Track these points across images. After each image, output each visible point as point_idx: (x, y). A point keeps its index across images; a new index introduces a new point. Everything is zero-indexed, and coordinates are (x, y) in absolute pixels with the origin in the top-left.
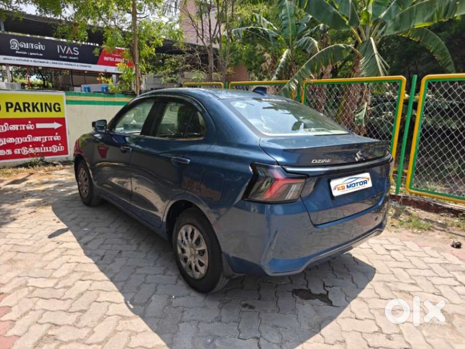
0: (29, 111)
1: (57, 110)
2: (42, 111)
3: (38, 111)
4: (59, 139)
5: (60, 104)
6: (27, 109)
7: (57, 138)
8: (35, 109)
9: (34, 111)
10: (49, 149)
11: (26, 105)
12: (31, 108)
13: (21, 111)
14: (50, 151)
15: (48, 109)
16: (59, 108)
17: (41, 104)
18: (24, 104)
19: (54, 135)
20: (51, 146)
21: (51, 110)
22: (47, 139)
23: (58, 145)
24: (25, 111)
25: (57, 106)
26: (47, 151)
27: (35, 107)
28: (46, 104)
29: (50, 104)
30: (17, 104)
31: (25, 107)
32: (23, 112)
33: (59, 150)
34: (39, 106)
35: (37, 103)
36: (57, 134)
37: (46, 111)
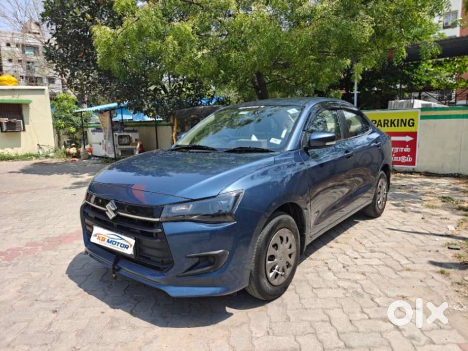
0: (388, 126)
1: (411, 124)
2: (398, 126)
3: (395, 126)
4: (408, 151)
5: (414, 119)
6: (386, 125)
7: (407, 150)
8: (393, 125)
9: (391, 126)
10: (398, 159)
11: (386, 122)
12: (389, 124)
13: (381, 126)
14: (399, 160)
15: (403, 124)
16: (413, 124)
17: (398, 120)
18: (385, 120)
19: (405, 147)
20: (401, 156)
21: (405, 125)
22: (399, 150)
23: (407, 156)
24: (384, 126)
25: (411, 121)
26: (397, 160)
27: (392, 123)
28: (402, 120)
29: (406, 120)
30: (380, 121)
31: (384, 123)
32: (383, 128)
33: (407, 160)
34: (396, 123)
35: (395, 120)
36: (407, 146)
37: (401, 126)
